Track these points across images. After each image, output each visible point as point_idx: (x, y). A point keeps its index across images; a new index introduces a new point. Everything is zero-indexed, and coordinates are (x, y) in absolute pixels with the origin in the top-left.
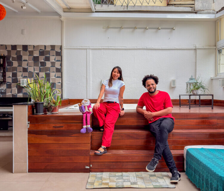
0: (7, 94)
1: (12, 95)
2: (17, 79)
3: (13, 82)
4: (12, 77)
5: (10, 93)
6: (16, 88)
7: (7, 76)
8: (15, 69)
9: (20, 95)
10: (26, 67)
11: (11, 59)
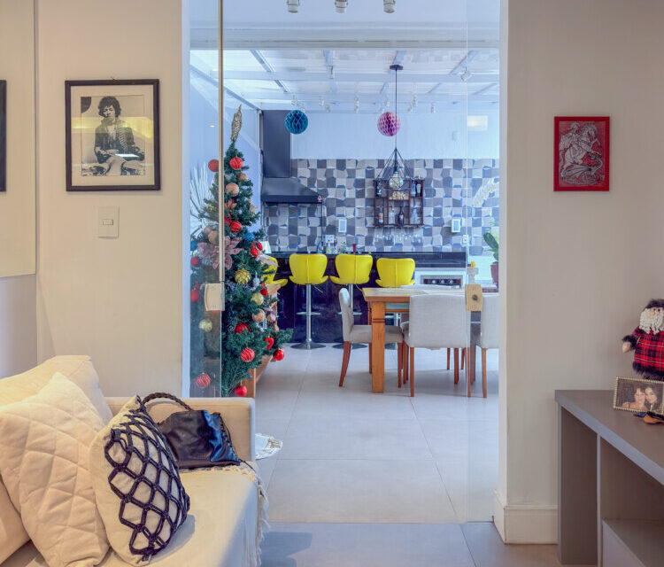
0: (424, 246)
1: (434, 247)
2: (442, 219)
3: (435, 226)
4: (434, 216)
5: (430, 245)
6: (439, 235)
7: (425, 215)
8: (440, 201)
9: (448, 248)
10: (459, 198)
11: (432, 185)
